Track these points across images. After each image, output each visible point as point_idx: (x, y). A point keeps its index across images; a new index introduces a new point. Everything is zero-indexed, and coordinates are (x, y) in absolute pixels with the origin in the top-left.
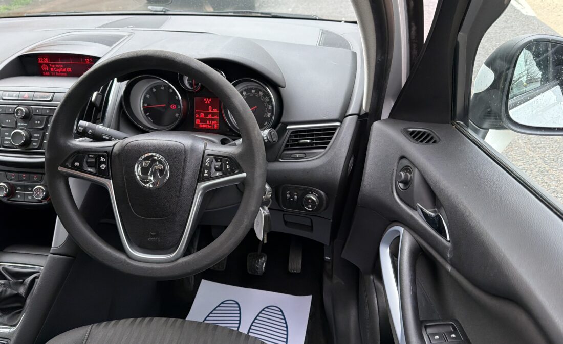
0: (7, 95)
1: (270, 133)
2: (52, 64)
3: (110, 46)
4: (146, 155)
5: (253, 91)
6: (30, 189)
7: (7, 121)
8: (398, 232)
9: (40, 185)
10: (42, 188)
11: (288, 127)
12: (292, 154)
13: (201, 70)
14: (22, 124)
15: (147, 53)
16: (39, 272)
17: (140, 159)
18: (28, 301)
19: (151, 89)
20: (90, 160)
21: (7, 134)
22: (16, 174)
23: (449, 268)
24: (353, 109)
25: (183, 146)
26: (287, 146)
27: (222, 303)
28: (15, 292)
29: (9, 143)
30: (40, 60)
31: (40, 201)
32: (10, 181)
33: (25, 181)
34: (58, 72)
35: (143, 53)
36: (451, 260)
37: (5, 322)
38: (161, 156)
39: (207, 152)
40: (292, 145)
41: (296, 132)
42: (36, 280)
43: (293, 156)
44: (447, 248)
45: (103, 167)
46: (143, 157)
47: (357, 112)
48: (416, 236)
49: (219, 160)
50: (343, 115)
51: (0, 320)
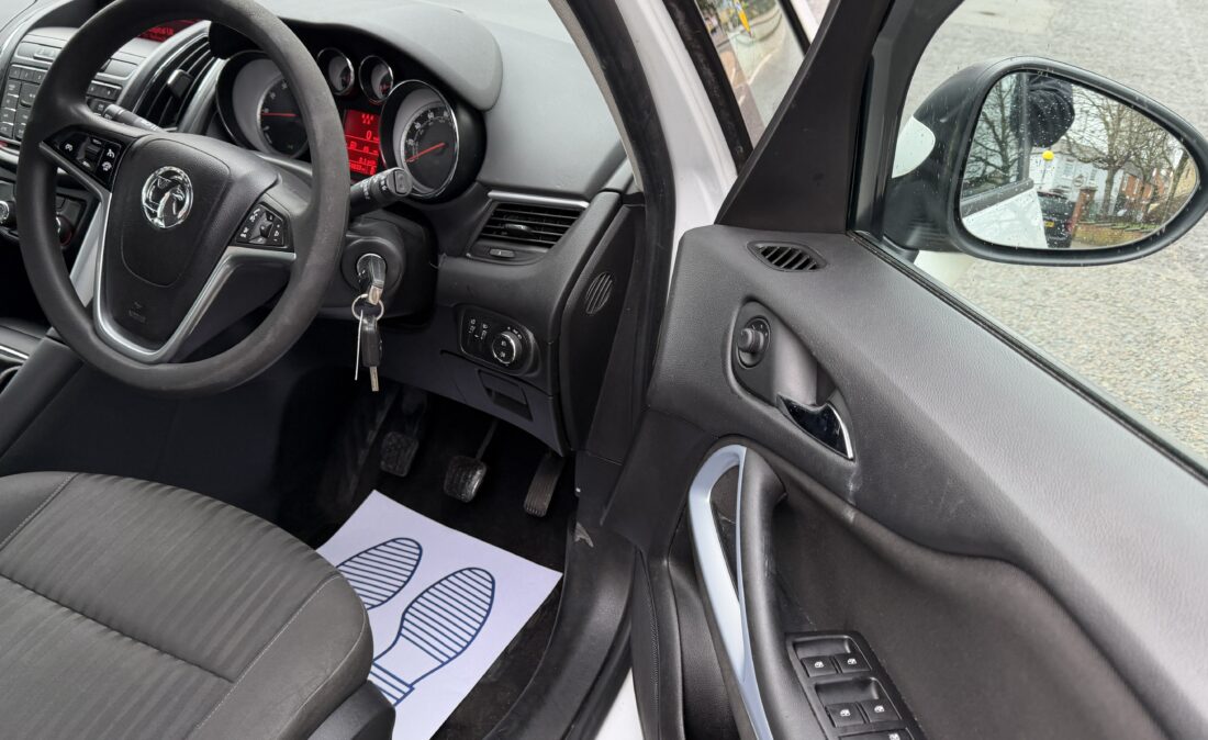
1: (392, 176)
7: (31, 95)
11: (492, 194)
12: (492, 247)
16: (22, 363)
17: (157, 172)
21: (25, 117)
24: (617, 181)
25: (228, 172)
26: (485, 230)
27: (394, 540)
38: (187, 177)
41: (507, 208)
42: (13, 376)
43: (493, 252)
46: (162, 170)
47: (621, 187)
50: (597, 187)
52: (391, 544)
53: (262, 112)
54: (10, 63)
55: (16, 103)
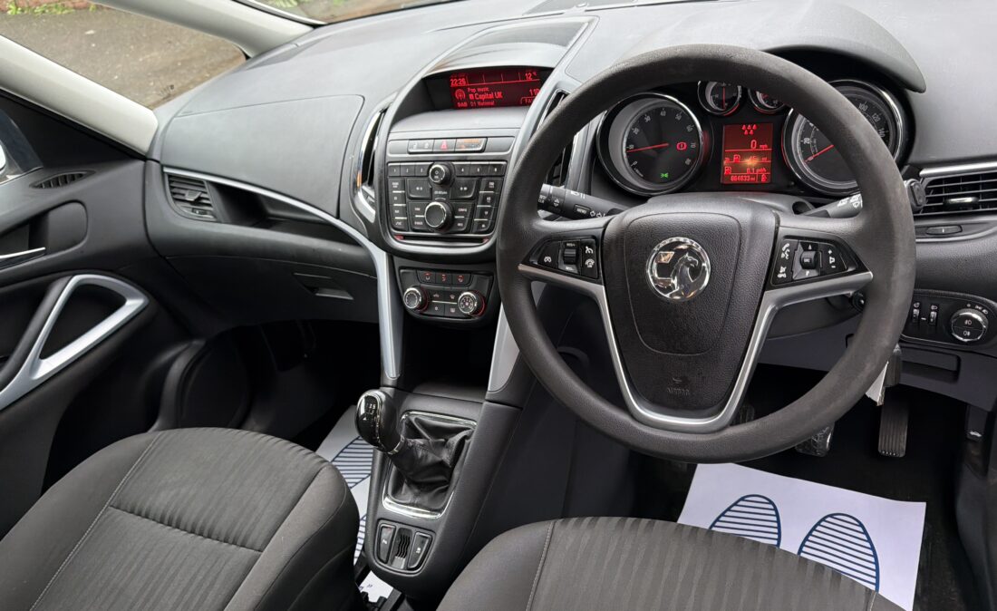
0: (415, 146)
1: (911, 188)
2: (471, 87)
3: (565, 45)
4: (667, 242)
6: (452, 297)
7: (418, 189)
9: (469, 291)
10: (472, 295)
11: (923, 173)
12: (929, 227)
14: (440, 193)
16: (470, 429)
17: (656, 249)
18: (456, 473)
19: (642, 117)
20: (567, 252)
21: (418, 209)
22: (433, 273)
25: (735, 222)
27: (742, 499)
28: (438, 459)
29: (421, 223)
31: (468, 317)
32: (423, 285)
33: (444, 284)
34: (481, 101)
37: (425, 504)
38: (695, 243)
39: (782, 231)
40: (927, 210)
41: (937, 181)
42: (467, 441)
43: (931, 230)
45: (590, 263)
46: (662, 245)
49: (810, 248)
51: (417, 501)
52: (741, 503)
53: (627, 150)
54: (385, 164)
55: (404, 198)
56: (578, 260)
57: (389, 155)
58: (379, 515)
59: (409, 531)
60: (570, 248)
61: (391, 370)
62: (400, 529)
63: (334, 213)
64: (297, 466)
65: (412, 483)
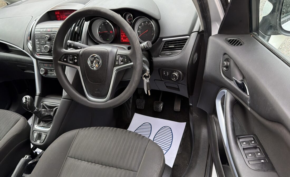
0: (42, 30)
1: (147, 43)
2: (61, 15)
4: (92, 55)
5: (147, 22)
6: (53, 71)
7: (42, 42)
8: (224, 92)
11: (163, 40)
12: (166, 53)
13: (111, 15)
14: (48, 43)
15: (89, 9)
16: (58, 106)
18: (54, 118)
19: (102, 24)
20: (70, 58)
21: (42, 47)
22: (48, 64)
23: (249, 109)
24: (196, 29)
25: (107, 51)
26: (163, 49)
28: (49, 114)
30: (56, 13)
32: (45, 68)
33: (51, 67)
34: (64, 18)
35: (87, 9)
36: (249, 104)
38: (98, 56)
39: (118, 53)
40: (166, 49)
41: (167, 42)
42: (57, 109)
43: (166, 54)
44: (248, 98)
45: (76, 61)
46: (91, 56)
47: (197, 30)
48: (233, 94)
49: (122, 57)
50: (191, 32)
51: (44, 125)
52: (143, 125)
54: (34, 35)
55: (39, 44)
56: (73, 60)
57: (35, 32)
58: (34, 130)
59: (41, 133)
60: (71, 57)
61: (38, 91)
62: (39, 133)
63: (23, 48)
64: (14, 118)
65: (43, 121)
